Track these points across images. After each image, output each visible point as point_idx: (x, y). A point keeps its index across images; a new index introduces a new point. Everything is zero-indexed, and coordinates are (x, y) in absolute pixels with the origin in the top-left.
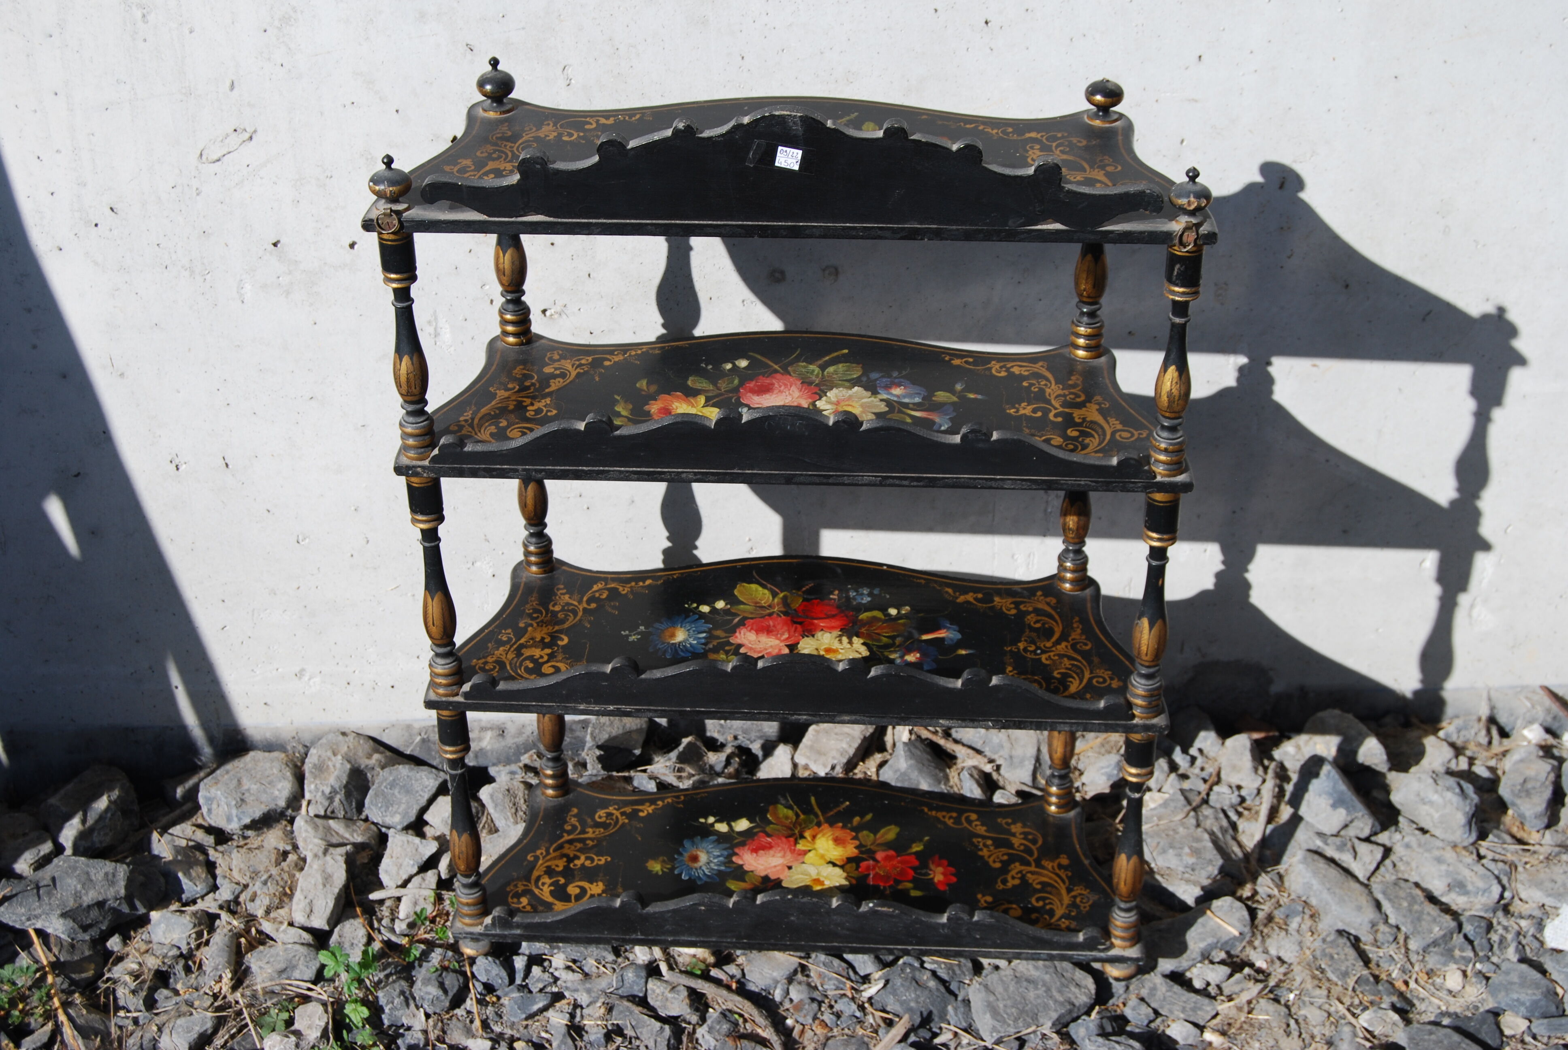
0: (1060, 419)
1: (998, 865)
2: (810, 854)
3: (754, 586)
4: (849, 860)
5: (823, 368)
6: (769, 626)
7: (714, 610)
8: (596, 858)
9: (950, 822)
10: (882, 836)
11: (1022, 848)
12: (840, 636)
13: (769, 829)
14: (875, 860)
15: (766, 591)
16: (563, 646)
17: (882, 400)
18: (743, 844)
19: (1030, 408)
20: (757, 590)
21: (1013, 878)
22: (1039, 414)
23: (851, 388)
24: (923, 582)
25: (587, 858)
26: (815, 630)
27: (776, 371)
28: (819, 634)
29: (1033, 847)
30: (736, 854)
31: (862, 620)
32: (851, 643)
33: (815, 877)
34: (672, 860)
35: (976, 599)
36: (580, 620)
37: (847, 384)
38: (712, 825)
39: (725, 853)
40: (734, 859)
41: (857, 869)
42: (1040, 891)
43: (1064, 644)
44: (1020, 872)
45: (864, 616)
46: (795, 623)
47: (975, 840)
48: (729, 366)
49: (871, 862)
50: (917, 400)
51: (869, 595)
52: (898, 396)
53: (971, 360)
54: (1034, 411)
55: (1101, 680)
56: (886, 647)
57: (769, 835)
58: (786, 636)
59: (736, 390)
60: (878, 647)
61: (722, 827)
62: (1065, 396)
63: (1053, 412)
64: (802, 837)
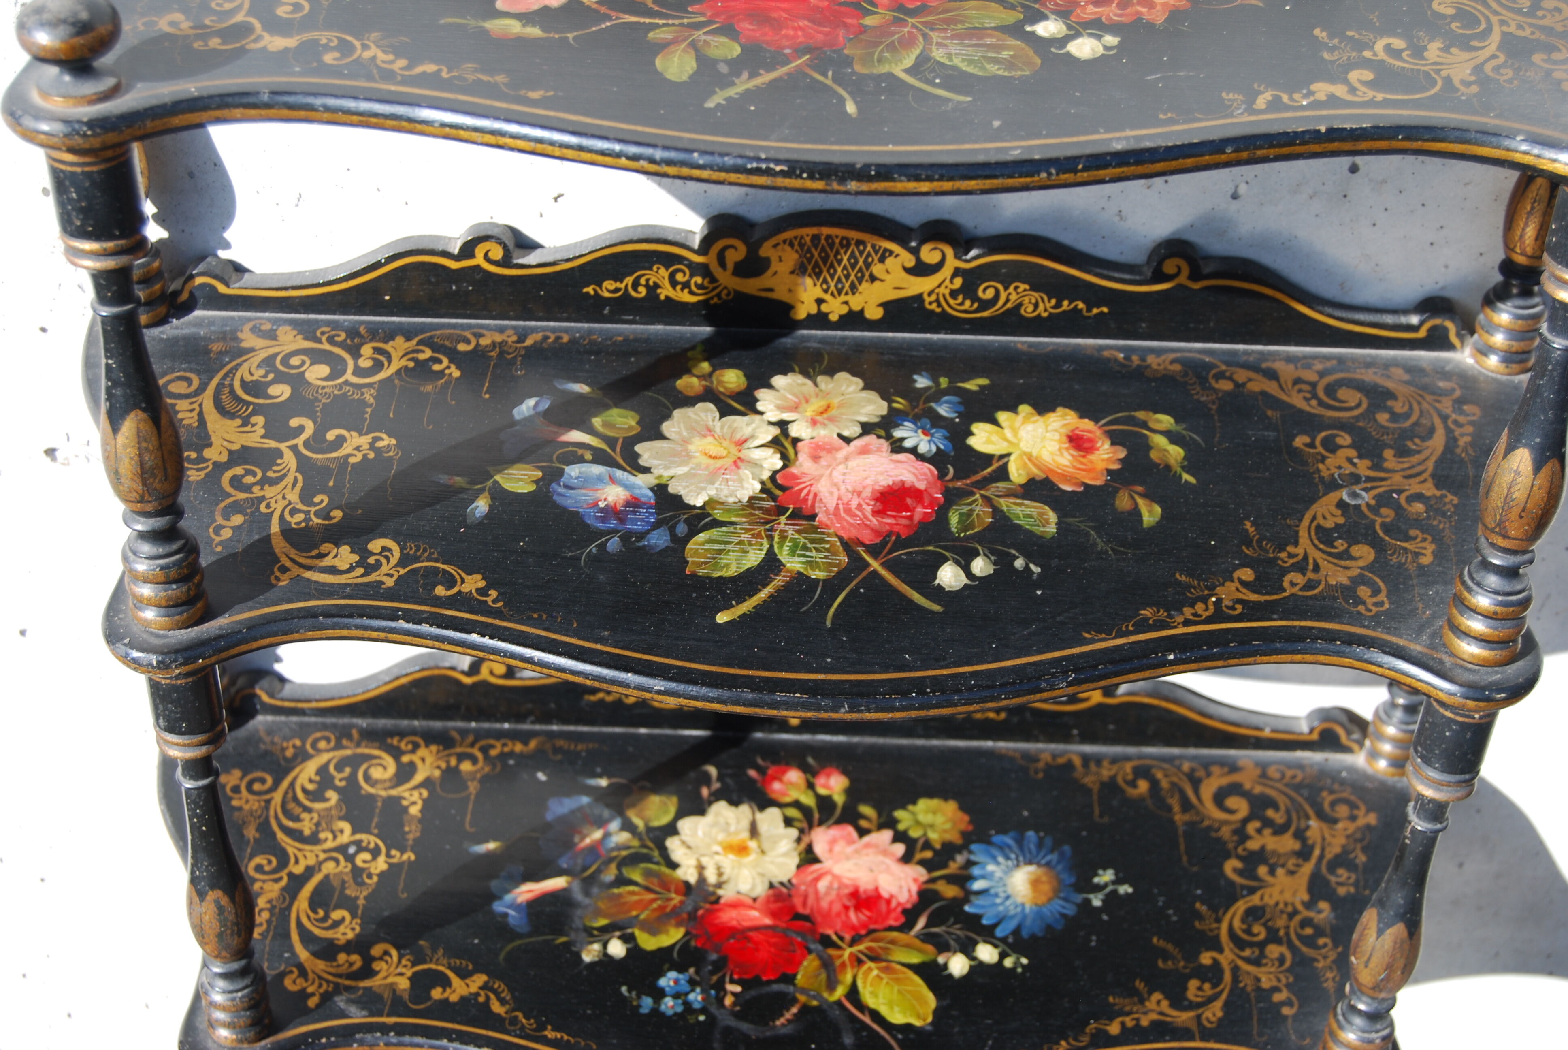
0: (294, 422)
3: (897, 1018)
5: (771, 564)
6: (858, 908)
7: (968, 949)
12: (719, 885)
15: (872, 1002)
16: (1227, 856)
17: (646, 470)
19: (346, 449)
20: (891, 1004)
22: (331, 435)
23: (711, 503)
24: (549, 1034)
26: (768, 900)
27: (874, 550)
28: (760, 890)
31: (678, 925)
32: (701, 868)
35: (445, 983)
36: (1219, 920)
37: (718, 514)
43: (298, 870)
45: (672, 936)
46: (806, 918)
48: (980, 566)
50: (573, 471)
51: (663, 993)
52: (613, 480)
53: (440, 591)
54: (340, 441)
55: (257, 787)
56: (634, 859)
58: (822, 885)
60: (648, 859)
62: (265, 481)
63: (299, 441)
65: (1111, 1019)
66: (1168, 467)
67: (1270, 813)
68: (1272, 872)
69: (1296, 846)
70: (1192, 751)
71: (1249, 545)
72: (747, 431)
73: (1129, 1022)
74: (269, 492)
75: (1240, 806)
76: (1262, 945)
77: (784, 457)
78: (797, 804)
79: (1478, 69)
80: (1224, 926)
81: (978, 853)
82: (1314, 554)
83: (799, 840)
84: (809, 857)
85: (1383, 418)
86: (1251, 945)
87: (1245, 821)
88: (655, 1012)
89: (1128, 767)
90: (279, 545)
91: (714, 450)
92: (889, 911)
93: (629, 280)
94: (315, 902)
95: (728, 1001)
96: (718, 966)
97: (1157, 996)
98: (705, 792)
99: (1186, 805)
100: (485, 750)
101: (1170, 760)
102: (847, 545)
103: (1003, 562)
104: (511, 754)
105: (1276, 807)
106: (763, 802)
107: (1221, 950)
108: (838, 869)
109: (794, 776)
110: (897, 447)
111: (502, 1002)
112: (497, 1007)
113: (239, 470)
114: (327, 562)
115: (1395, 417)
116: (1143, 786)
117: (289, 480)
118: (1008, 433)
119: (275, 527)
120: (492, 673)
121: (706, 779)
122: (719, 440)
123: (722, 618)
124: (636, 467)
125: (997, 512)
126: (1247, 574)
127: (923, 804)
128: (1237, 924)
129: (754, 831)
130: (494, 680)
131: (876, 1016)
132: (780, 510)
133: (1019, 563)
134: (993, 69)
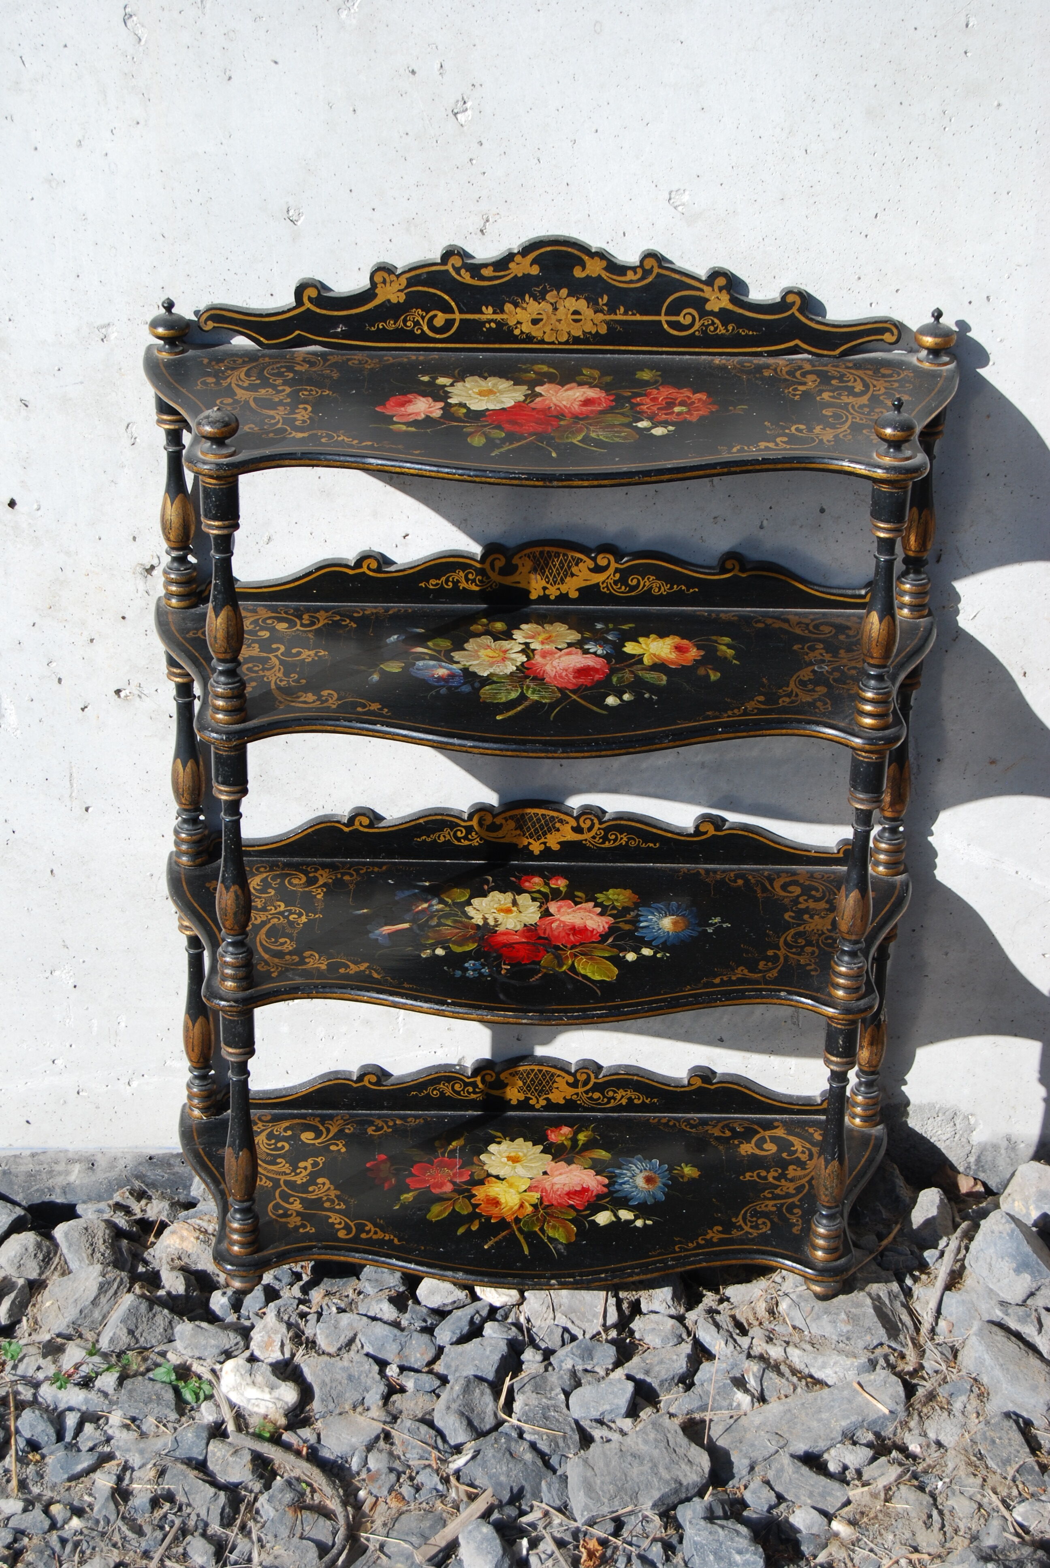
0: (274, 646)
1: (320, 1180)
2: (524, 1187)
3: (597, 977)
4: (481, 1182)
6: (574, 934)
7: (637, 950)
8: (756, 1178)
9: (369, 1226)
10: (445, 1209)
11: (291, 1200)
12: (497, 926)
13: (573, 1214)
14: (454, 1183)
15: (582, 972)
16: (786, 911)
17: (458, 663)
18: (600, 1197)
19: (303, 656)
20: (593, 973)
21: (305, 1168)
22: (294, 651)
23: (491, 674)
24: (406, 985)
25: (765, 1178)
26: (523, 932)
27: (574, 692)
28: (519, 927)
29: (279, 1200)
30: (604, 1186)
31: (474, 942)
32: (485, 919)
33: (517, 1164)
34: (673, 1178)
36: (779, 937)
37: (495, 679)
38: (637, 1217)
39: (617, 1187)
40: (606, 1181)
41: (473, 1173)
42: (279, 1156)
43: (257, 922)
44: (297, 1174)
45: (471, 947)
46: (545, 939)
47: (343, 1206)
48: (626, 697)
49: (458, 1181)
50: (420, 663)
51: (467, 969)
52: (441, 667)
53: (359, 709)
54: (299, 654)
56: (447, 916)
57: (571, 1207)
58: (554, 925)
59: (613, 671)
60: (455, 916)
61: (625, 1215)
62: (263, 670)
63: (279, 653)
64: (535, 1206)
65: (715, 977)
66: (726, 658)
67: (813, 893)
68: (812, 917)
69: (827, 906)
70: (771, 867)
71: (764, 686)
72: (508, 647)
73: (725, 978)
74: (267, 673)
75: (797, 890)
76: (802, 947)
77: (527, 656)
78: (539, 892)
79: (836, 436)
80: (782, 940)
81: (643, 910)
82: (796, 690)
83: (540, 907)
84: (546, 914)
85: (842, 637)
86: (796, 947)
87: (798, 896)
88: (463, 977)
89: (732, 875)
90: (276, 693)
91: (491, 654)
92: (592, 936)
93: (444, 579)
94: (269, 935)
95: (503, 972)
96: (496, 958)
97: (740, 968)
98: (486, 887)
99: (764, 889)
100: (357, 871)
101: (758, 870)
102: (560, 690)
103: (639, 696)
104: (373, 872)
105: (817, 890)
106: (520, 891)
107: (779, 949)
108: (562, 919)
109: (537, 880)
110: (586, 652)
111: (379, 973)
112: (375, 975)
113: (250, 665)
114: (301, 699)
115: (848, 636)
116: (740, 882)
117: (277, 668)
118: (644, 646)
119: (273, 686)
120: (361, 824)
121: (487, 882)
122: (494, 650)
123: (499, 718)
124: (452, 661)
125: (636, 676)
126: (761, 698)
127: (611, 891)
128: (789, 938)
129: (515, 903)
130: (362, 829)
131: (585, 977)
132: (527, 677)
133: (647, 696)
134: (617, 440)
